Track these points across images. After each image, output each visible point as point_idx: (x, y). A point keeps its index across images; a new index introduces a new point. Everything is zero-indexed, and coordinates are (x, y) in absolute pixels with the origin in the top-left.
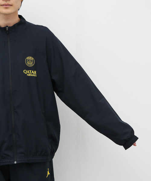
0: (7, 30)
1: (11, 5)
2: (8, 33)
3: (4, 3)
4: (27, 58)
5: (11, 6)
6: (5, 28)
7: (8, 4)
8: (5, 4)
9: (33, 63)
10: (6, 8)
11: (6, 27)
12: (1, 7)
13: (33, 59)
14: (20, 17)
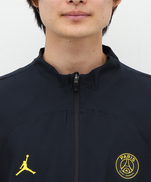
0: (76, 82)
1: (89, 15)
2: (76, 90)
3: (70, 8)
4: (121, 157)
5: (88, 18)
6: (70, 78)
7: (79, 12)
8: (73, 12)
9: (134, 171)
10: (76, 22)
11: (74, 74)
12: (64, 19)
13: (134, 159)
14: (107, 50)
